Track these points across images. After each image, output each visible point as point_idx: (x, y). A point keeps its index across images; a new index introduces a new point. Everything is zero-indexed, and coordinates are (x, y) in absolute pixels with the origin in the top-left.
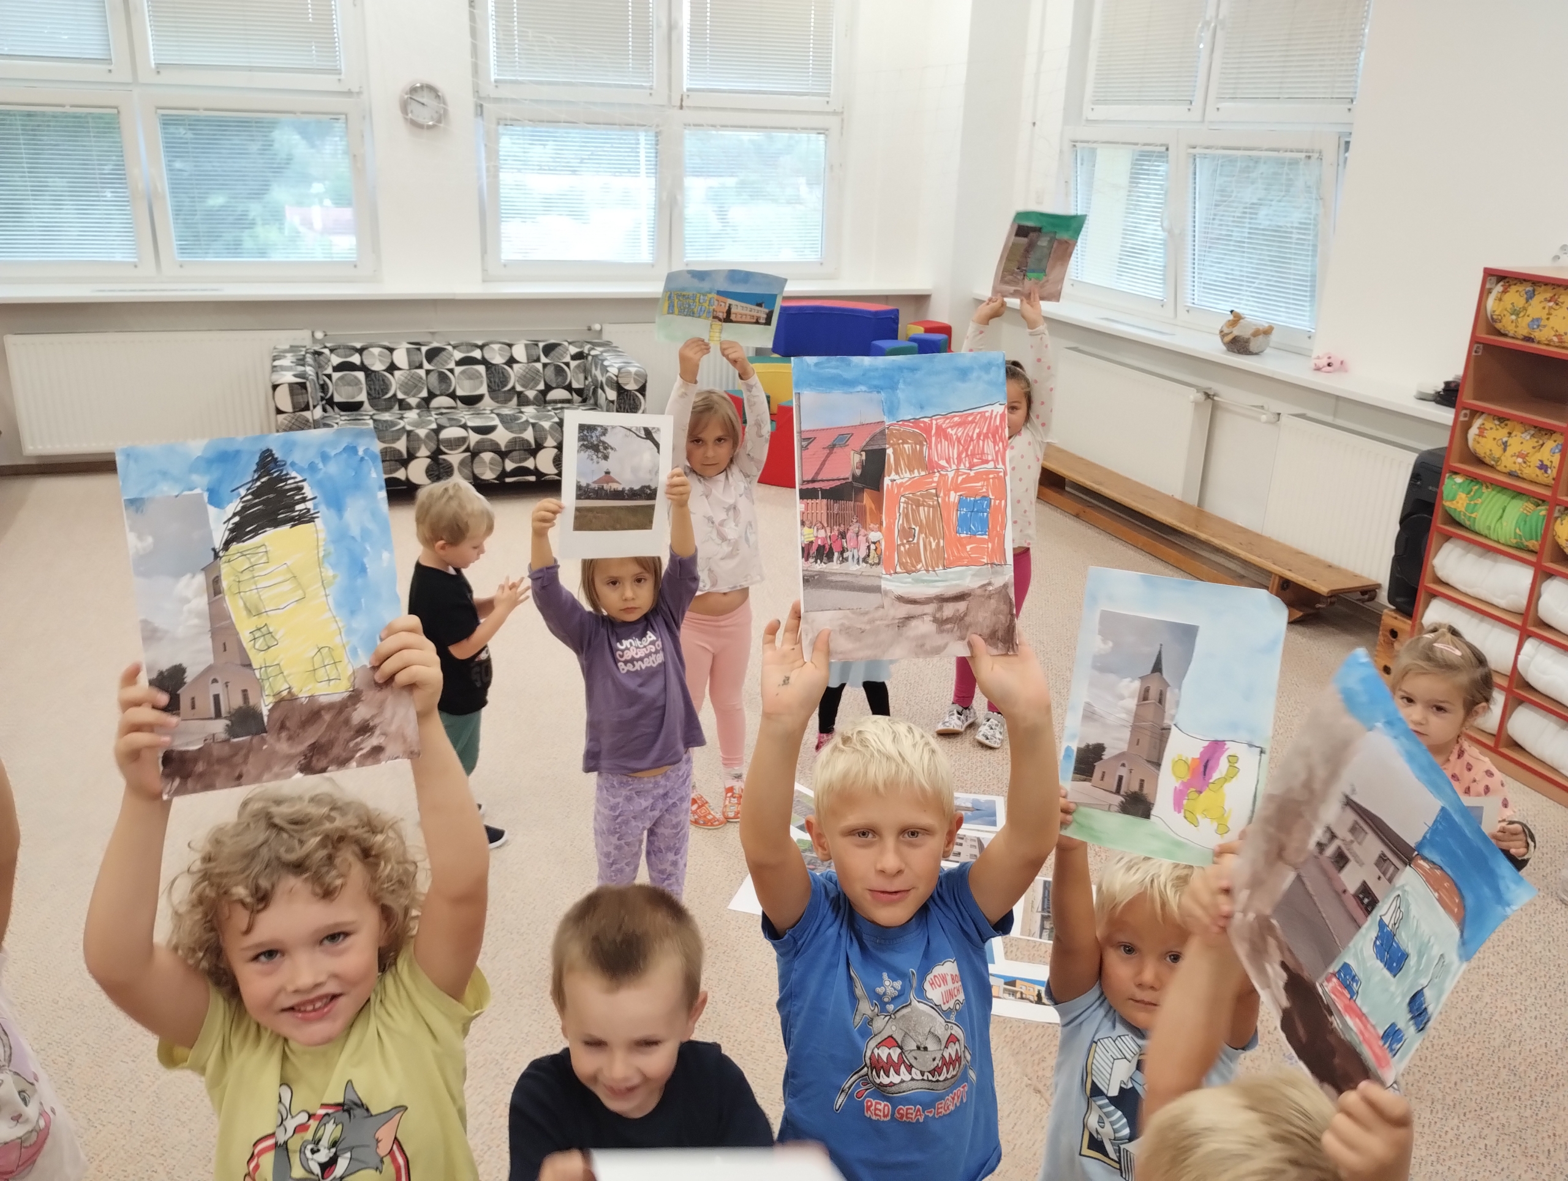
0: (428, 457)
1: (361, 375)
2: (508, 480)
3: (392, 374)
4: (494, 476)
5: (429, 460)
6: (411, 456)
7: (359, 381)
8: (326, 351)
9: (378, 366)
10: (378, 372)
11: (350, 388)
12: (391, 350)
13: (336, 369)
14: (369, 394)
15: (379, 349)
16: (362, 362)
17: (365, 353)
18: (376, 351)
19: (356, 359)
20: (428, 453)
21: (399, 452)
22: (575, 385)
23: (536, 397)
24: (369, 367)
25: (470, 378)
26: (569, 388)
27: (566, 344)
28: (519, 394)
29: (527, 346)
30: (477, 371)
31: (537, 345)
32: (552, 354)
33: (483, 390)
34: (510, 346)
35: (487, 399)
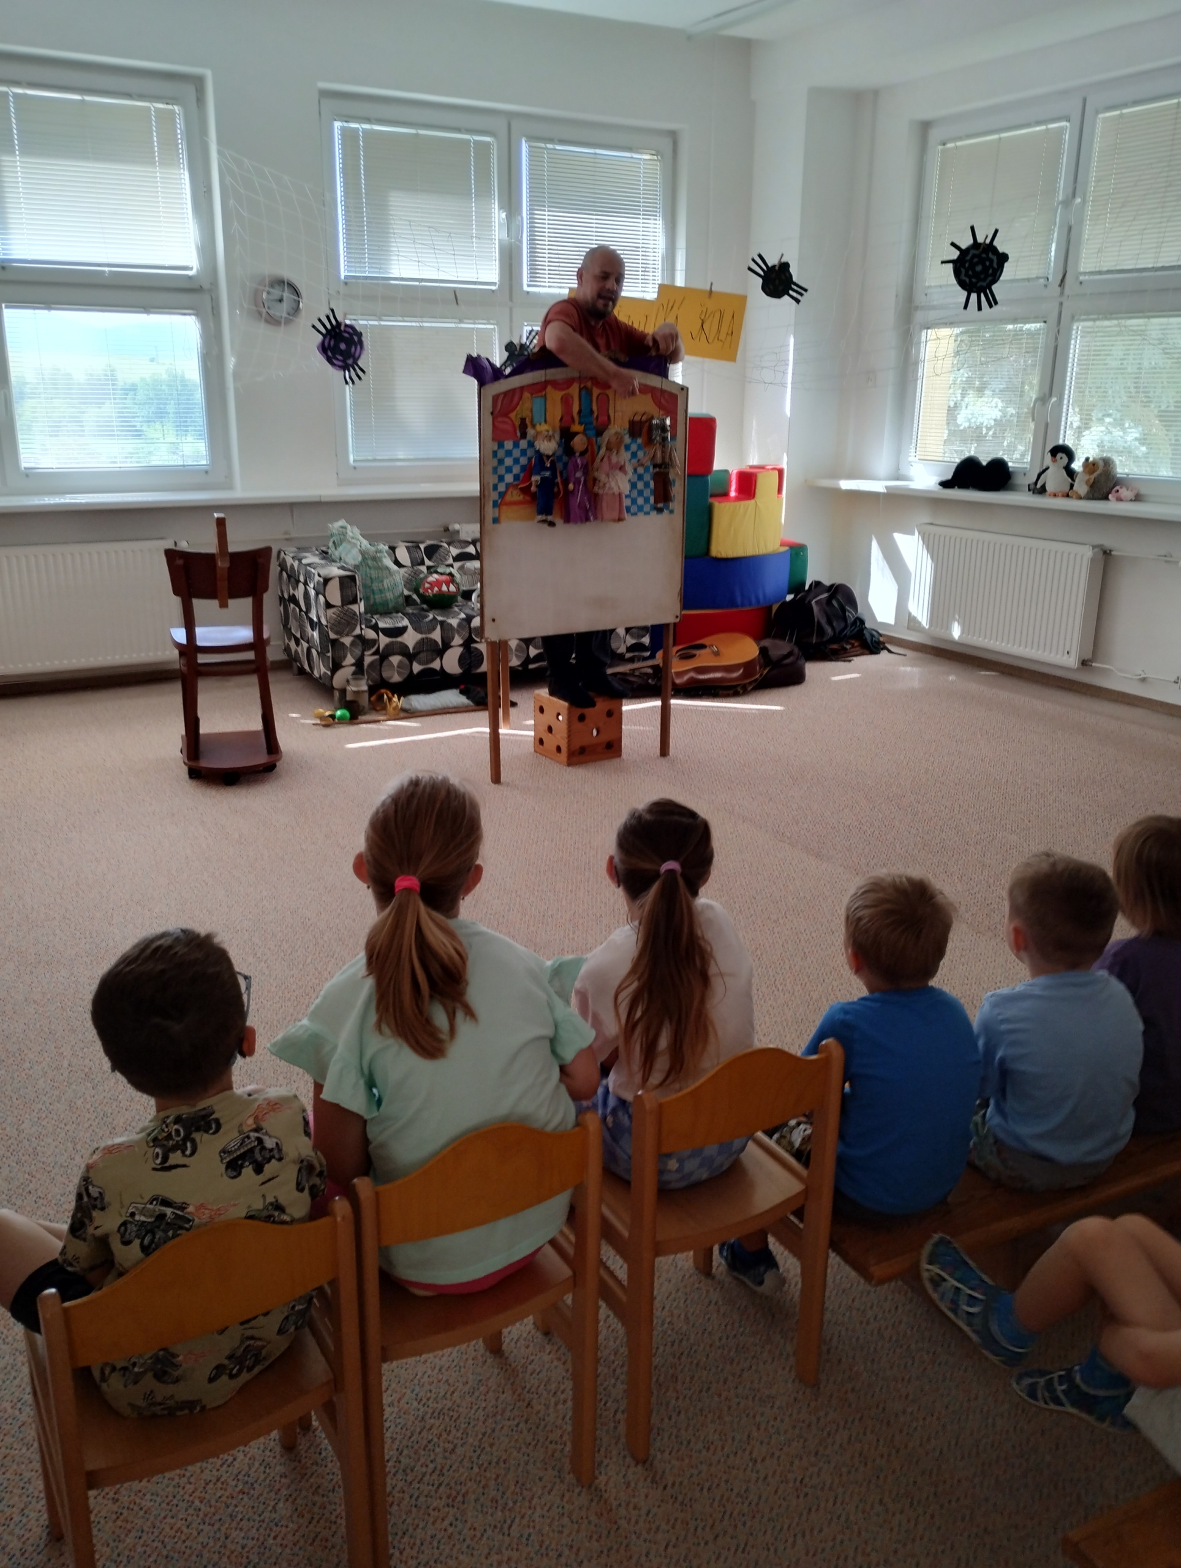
0: (460, 646)
2: (531, 667)
4: (520, 663)
5: (462, 649)
6: (447, 646)
20: (461, 642)
21: (435, 642)
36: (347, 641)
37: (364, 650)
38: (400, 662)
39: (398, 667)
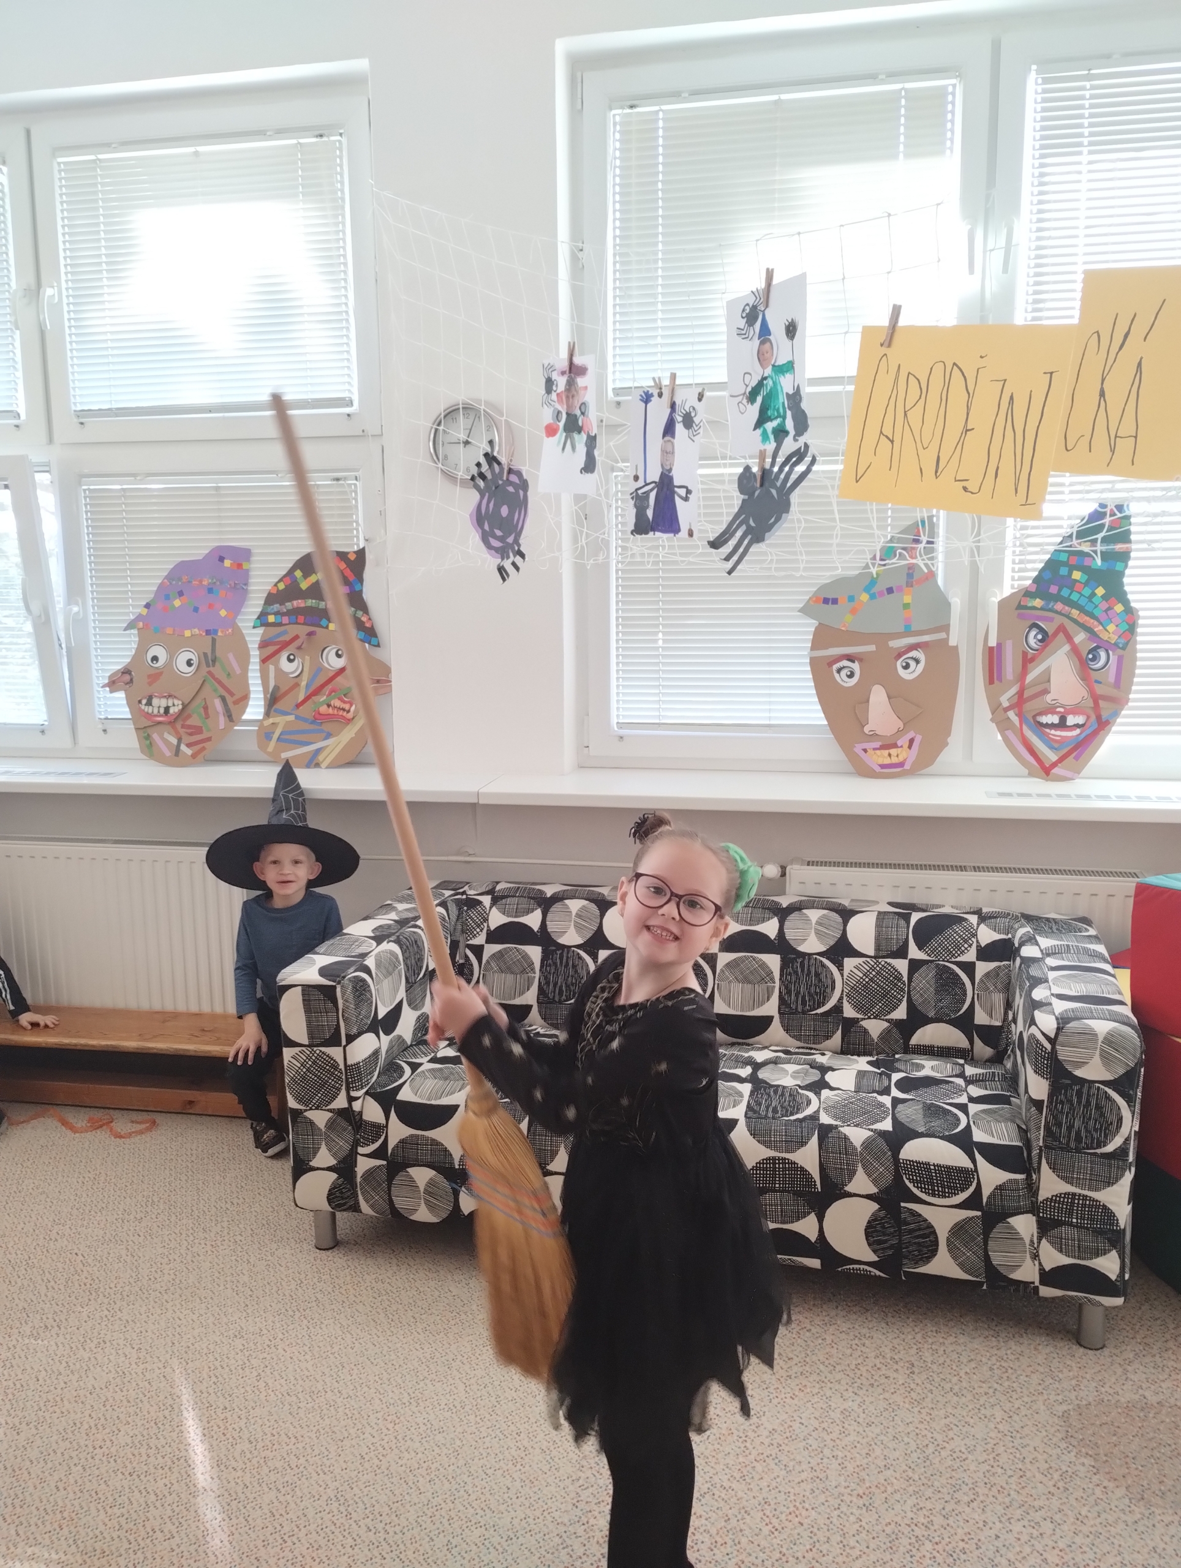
1: (535, 953)
3: (593, 957)
7: (531, 966)
8: (486, 900)
9: (569, 936)
10: (568, 948)
11: (510, 977)
12: (604, 906)
13: (494, 937)
14: (541, 991)
15: (584, 902)
16: (544, 924)
17: (555, 907)
18: (576, 905)
19: (533, 920)
22: (981, 1018)
23: (885, 1035)
24: (554, 936)
25: (746, 980)
26: (965, 1023)
27: (973, 919)
28: (849, 1025)
29: (881, 916)
30: (763, 965)
31: (907, 918)
32: (934, 943)
33: (771, 1008)
34: (846, 914)
35: (776, 1030)
36: (320, 1118)
37: (356, 1144)
38: (431, 1183)
39: (426, 1191)
